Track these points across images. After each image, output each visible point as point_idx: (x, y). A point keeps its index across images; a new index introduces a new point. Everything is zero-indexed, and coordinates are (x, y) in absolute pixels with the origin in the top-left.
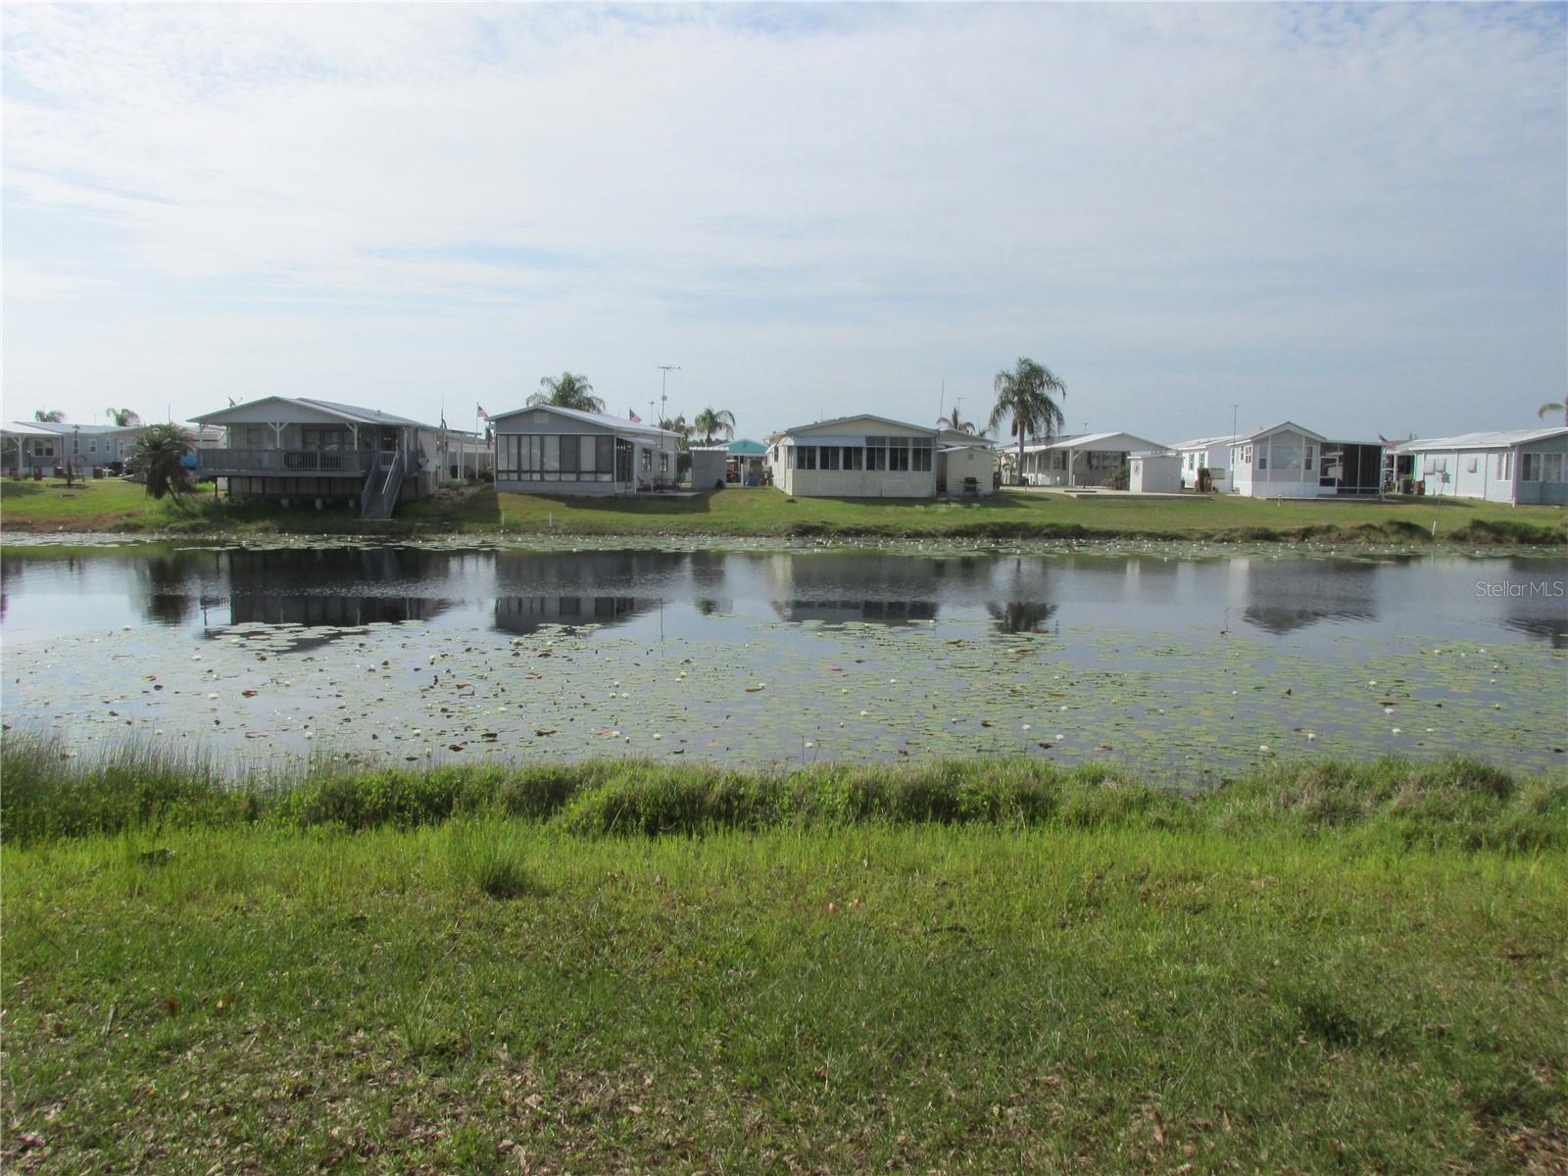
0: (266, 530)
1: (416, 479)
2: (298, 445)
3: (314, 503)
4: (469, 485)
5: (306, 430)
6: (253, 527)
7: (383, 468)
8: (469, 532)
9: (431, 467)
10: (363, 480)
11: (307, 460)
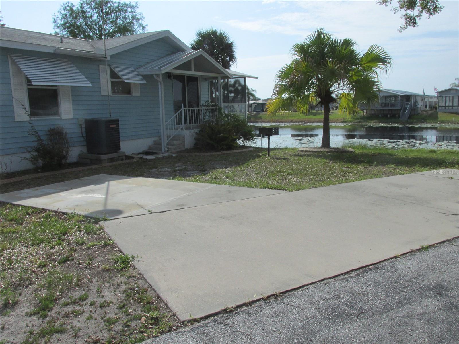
0: (376, 122)
1: (415, 109)
2: (384, 101)
3: (388, 116)
4: (430, 110)
5: (386, 97)
6: (372, 121)
7: (406, 106)
8: (429, 123)
9: (419, 106)
10: (400, 110)
11: (386, 105)
